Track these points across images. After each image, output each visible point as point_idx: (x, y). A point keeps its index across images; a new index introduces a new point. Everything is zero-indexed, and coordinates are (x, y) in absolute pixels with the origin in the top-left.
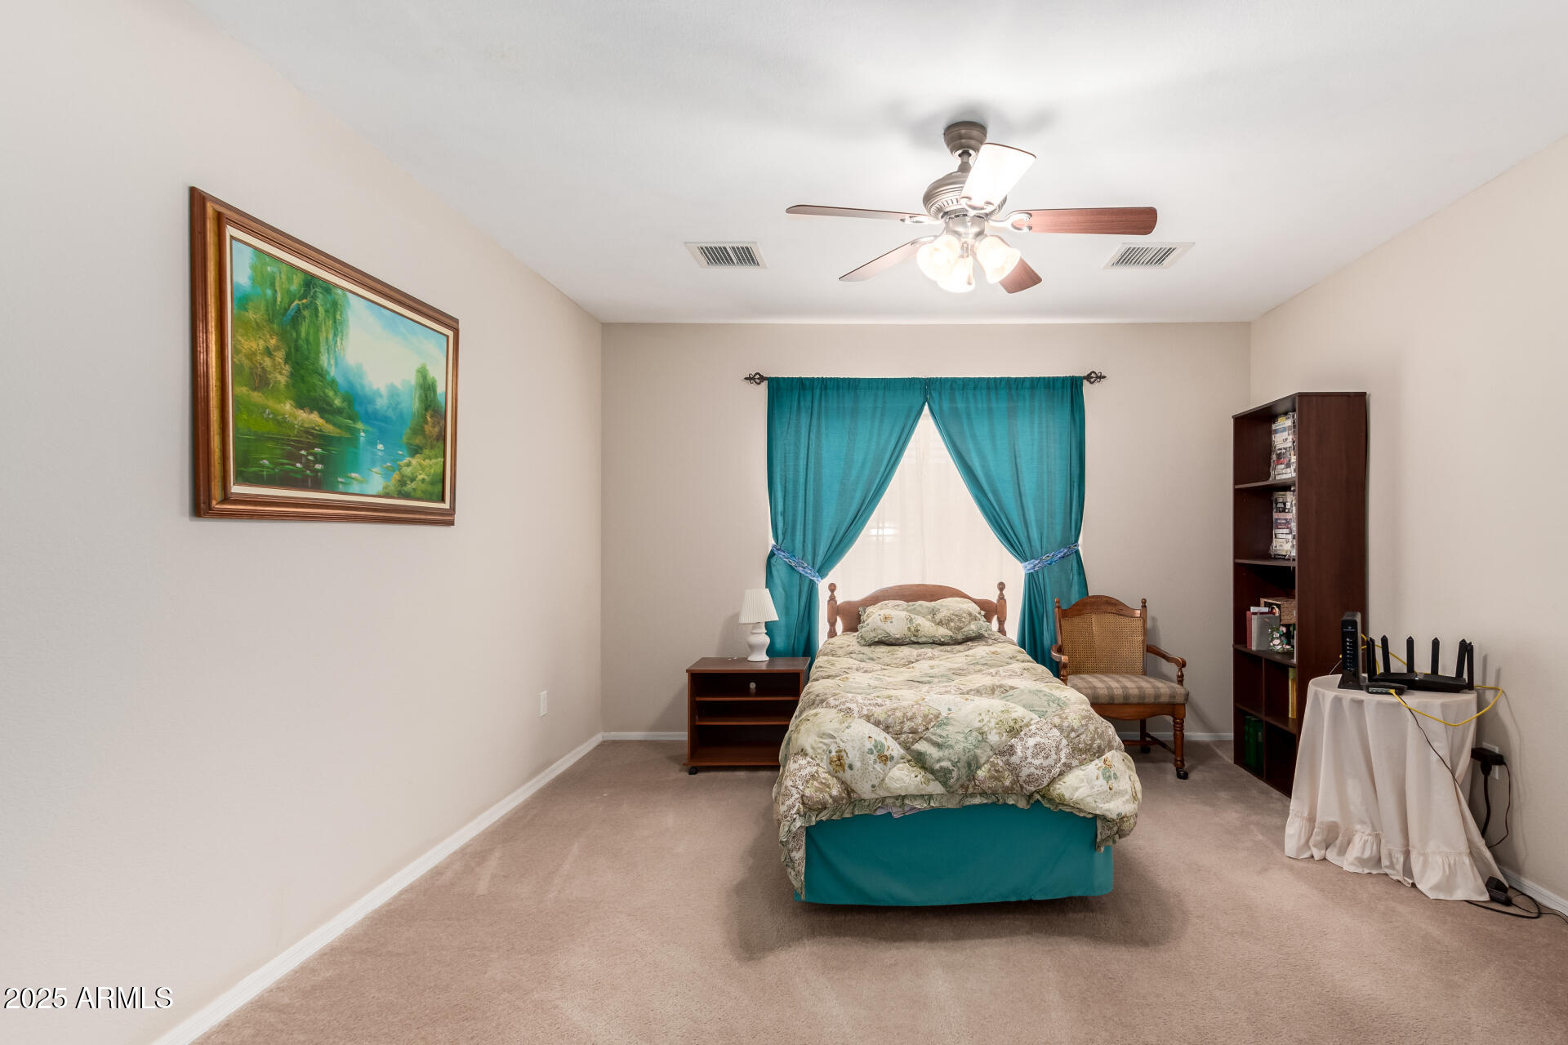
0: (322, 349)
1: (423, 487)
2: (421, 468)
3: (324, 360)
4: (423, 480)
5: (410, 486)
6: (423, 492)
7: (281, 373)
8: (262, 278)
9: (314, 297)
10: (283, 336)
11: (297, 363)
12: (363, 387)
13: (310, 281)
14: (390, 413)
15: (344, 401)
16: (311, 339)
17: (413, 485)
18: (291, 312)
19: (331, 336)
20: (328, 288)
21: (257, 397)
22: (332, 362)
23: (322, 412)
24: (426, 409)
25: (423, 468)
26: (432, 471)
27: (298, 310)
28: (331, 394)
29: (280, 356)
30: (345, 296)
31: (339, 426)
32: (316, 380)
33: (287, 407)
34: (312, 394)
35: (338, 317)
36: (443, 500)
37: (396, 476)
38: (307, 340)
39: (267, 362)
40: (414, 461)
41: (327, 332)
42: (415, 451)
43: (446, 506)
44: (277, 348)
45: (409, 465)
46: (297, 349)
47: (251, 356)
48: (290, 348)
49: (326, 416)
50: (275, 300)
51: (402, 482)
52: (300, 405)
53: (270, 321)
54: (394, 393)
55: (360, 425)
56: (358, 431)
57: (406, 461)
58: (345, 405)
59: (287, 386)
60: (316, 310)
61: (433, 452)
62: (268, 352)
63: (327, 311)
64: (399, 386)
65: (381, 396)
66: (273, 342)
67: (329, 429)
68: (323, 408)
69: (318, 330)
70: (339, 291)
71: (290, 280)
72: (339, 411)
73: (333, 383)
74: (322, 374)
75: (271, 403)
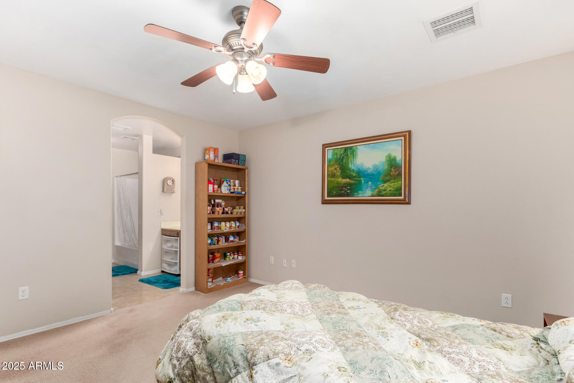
0: (349, 163)
1: (390, 192)
2: (389, 187)
3: (350, 166)
4: (390, 190)
5: (383, 193)
6: (390, 194)
7: (338, 173)
8: (334, 154)
9: (347, 152)
10: (339, 164)
11: (343, 169)
12: (363, 168)
13: (346, 149)
14: (374, 173)
15: (356, 174)
16: (346, 162)
17: (385, 192)
18: (341, 158)
19: (352, 159)
20: (351, 148)
21: (333, 179)
22: (353, 165)
23: (349, 178)
24: (391, 167)
25: (390, 186)
26: (396, 186)
27: (343, 157)
28: (352, 173)
29: (338, 169)
30: (357, 147)
31: (355, 181)
32: (348, 171)
33: (340, 179)
34: (347, 175)
35: (354, 153)
36: (401, 196)
37: (377, 190)
38: (345, 163)
39: (335, 171)
40: (385, 185)
41: (351, 159)
42: (385, 182)
43: (402, 198)
44: (338, 167)
45: (383, 186)
46: (342, 166)
47: (331, 171)
48: (341, 167)
49: (351, 179)
50: (337, 157)
51: (380, 191)
52: (343, 178)
53: (336, 162)
54: (375, 167)
55: (362, 179)
56: (362, 180)
57: (382, 185)
58: (357, 175)
59: (340, 175)
60: (348, 155)
61: (396, 180)
62: (336, 169)
63: (351, 154)
64: (378, 164)
65: (370, 169)
66: (337, 166)
67: (352, 182)
68: (350, 177)
69: (348, 159)
70: (355, 147)
71: (341, 151)
72: (355, 177)
73: (353, 171)
74: (349, 169)
75: (336, 180)
